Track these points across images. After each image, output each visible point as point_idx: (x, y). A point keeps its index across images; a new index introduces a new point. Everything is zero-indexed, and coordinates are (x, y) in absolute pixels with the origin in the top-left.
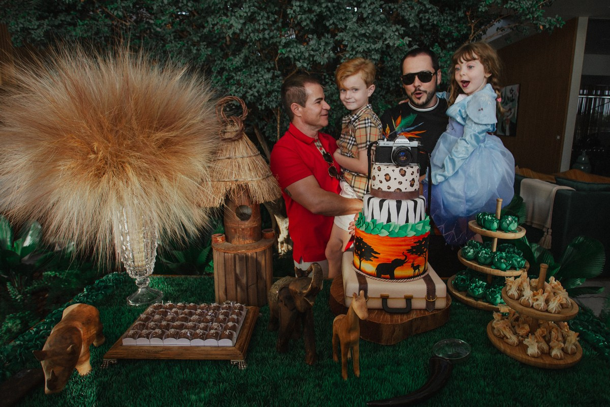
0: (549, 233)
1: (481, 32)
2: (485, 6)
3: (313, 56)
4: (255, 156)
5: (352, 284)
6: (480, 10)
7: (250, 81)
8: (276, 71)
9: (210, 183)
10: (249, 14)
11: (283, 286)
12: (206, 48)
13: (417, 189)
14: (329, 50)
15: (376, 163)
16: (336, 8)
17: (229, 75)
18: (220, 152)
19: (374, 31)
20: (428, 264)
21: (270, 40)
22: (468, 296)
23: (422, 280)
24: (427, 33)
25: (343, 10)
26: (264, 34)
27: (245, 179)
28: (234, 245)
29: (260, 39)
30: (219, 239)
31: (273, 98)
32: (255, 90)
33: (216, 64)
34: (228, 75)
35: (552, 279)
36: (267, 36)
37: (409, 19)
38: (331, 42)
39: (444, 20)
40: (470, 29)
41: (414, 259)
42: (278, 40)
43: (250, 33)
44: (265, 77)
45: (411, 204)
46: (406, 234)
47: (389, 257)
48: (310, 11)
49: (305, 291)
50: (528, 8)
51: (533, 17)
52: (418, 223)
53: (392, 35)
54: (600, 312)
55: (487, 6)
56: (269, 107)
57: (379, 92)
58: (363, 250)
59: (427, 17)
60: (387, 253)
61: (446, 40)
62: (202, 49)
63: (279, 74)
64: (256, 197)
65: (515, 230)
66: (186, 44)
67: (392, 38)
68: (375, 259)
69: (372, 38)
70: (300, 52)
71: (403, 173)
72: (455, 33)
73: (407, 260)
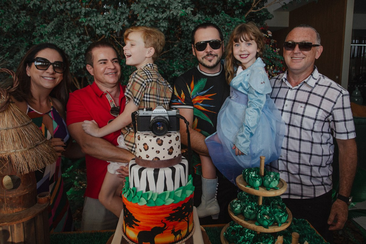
3: (109, 24)
4: (22, 126)
8: (85, 36)
12: (25, 16)
13: (177, 156)
15: (138, 132)
21: (72, 11)
26: (66, 5)
27: (7, 152)
29: (62, 10)
31: (81, 60)
36: (68, 7)
38: (126, 11)
42: (79, 10)
43: (52, 5)
44: (73, 42)
45: (169, 171)
46: (164, 203)
47: (148, 225)
52: (177, 190)
57: (180, 51)
58: (127, 216)
60: (146, 221)
61: (234, 8)
62: (21, 16)
63: (88, 39)
64: (20, 168)
65: (276, 187)
66: (7, 12)
67: (177, 9)
68: (137, 226)
69: (162, 8)
70: (99, 21)
71: (160, 143)
72: (240, 1)
73: (166, 227)
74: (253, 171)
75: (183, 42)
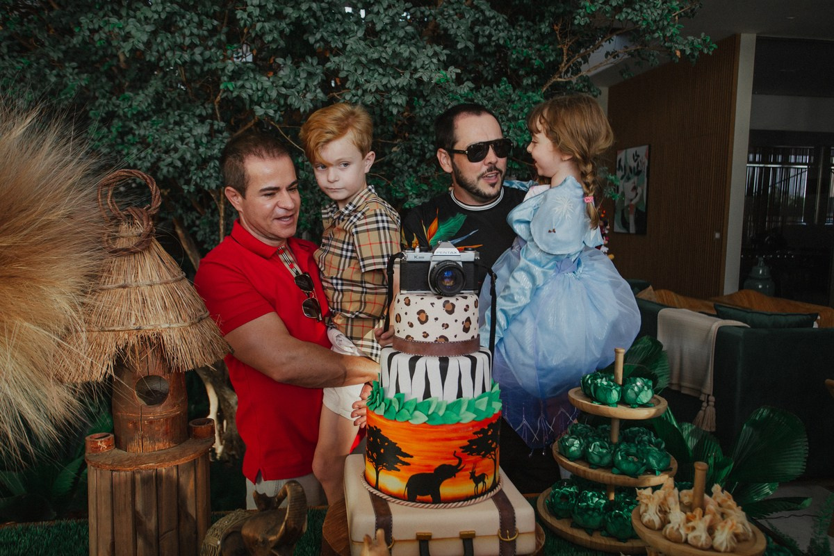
0: (710, 403)
1: (580, 60)
2: (584, 17)
3: (286, 97)
4: (176, 281)
5: (362, 517)
6: (576, 22)
7: (167, 138)
8: (216, 122)
9: (84, 336)
10: (163, 16)
11: (230, 531)
12: (77, 74)
13: (476, 337)
14: (315, 86)
15: (402, 292)
16: (326, 12)
17: (124, 126)
18: (105, 274)
19: (395, 54)
20: (500, 471)
21: (204, 65)
22: (575, 525)
23: (491, 503)
24: (488, 59)
25: (339, 16)
26: (193, 54)
27: (155, 326)
28: (132, 454)
29: (185, 62)
30: (102, 444)
31: (212, 171)
32: (177, 156)
33: (97, 104)
34: (121, 127)
35: (717, 488)
36: (198, 58)
37: (456, 35)
38: (318, 71)
39: (518, 37)
40: (560, 53)
41: (475, 463)
42: (220, 65)
43: (165, 51)
44: (195, 133)
45: (466, 363)
46: (458, 419)
47: (429, 462)
48: (279, 15)
49: (273, 538)
50: (655, 21)
51: (665, 36)
52: (479, 398)
53: (426, 63)
54: (808, 544)
55: (588, 15)
56: (204, 187)
57: (407, 160)
58: (382, 451)
59: (487, 33)
60: (426, 454)
61: (521, 72)
62: (68, 75)
63: (222, 127)
64: (177, 358)
65: (647, 403)
66: (35, 65)
67: (427, 69)
68: (405, 466)
69: (392, 66)
70: (262, 88)
71: (450, 309)
72: (535, 59)
73: (462, 466)
74: (602, 378)
75: (416, 141)
